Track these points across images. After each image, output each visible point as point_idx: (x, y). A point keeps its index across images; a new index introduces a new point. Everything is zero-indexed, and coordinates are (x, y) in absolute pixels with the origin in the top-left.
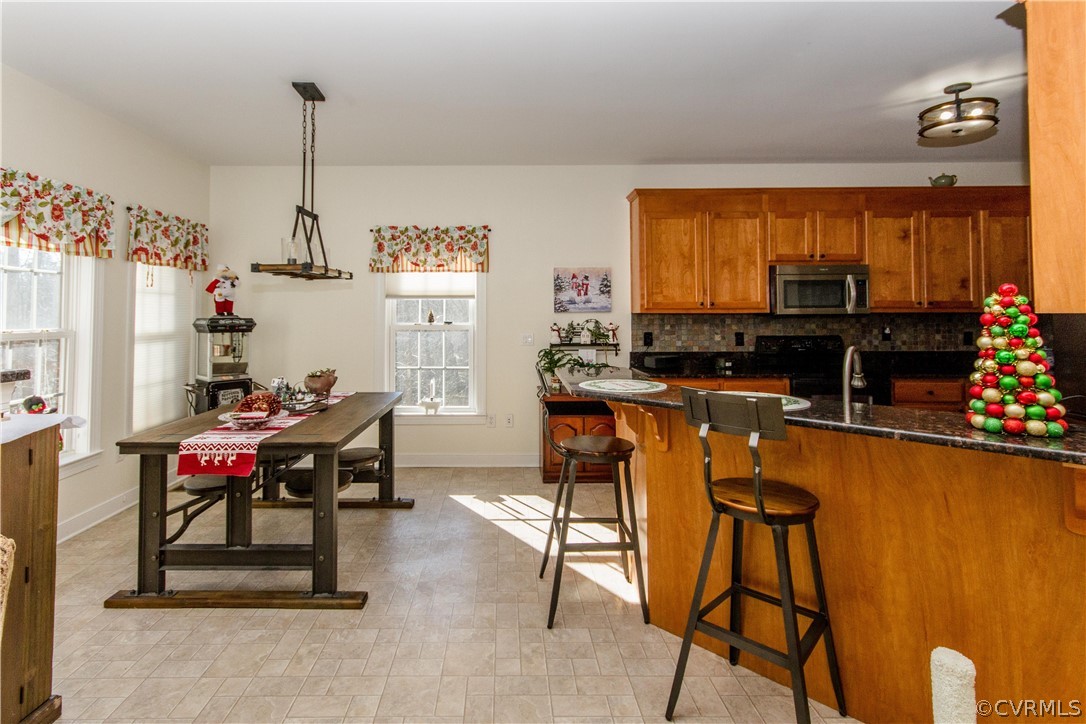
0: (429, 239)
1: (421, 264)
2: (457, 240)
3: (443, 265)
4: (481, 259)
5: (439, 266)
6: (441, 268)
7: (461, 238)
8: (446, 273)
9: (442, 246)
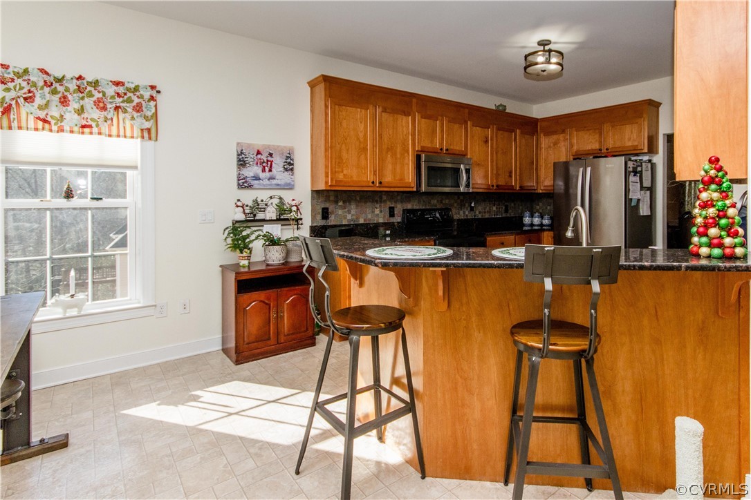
0: (67, 89)
1: (53, 122)
2: (112, 97)
3: (90, 126)
4: (147, 125)
5: (83, 127)
6: (86, 130)
7: (118, 95)
8: (96, 137)
9: (88, 103)
